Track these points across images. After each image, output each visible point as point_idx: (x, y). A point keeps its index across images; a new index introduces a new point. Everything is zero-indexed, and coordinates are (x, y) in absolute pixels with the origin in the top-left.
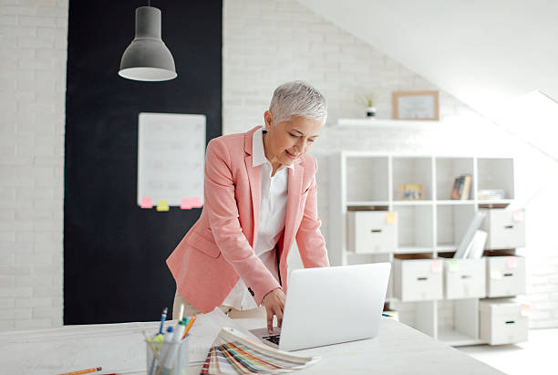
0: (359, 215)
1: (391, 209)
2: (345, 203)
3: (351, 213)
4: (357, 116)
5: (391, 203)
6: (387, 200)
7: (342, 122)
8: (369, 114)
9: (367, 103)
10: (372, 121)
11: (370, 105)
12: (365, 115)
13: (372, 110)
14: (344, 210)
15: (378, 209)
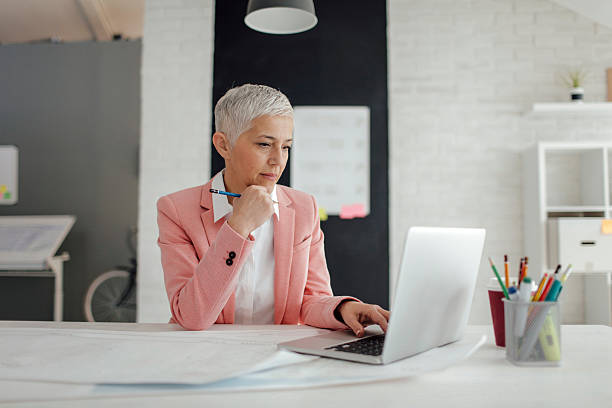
0: (563, 222)
1: (607, 215)
2: (544, 209)
3: (553, 221)
4: (558, 100)
5: (607, 209)
6: (603, 204)
7: (539, 107)
8: (575, 97)
9: (571, 82)
10: (578, 105)
11: (576, 86)
12: (569, 97)
13: (579, 91)
14: (543, 217)
15: (588, 215)
